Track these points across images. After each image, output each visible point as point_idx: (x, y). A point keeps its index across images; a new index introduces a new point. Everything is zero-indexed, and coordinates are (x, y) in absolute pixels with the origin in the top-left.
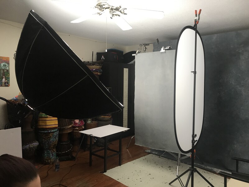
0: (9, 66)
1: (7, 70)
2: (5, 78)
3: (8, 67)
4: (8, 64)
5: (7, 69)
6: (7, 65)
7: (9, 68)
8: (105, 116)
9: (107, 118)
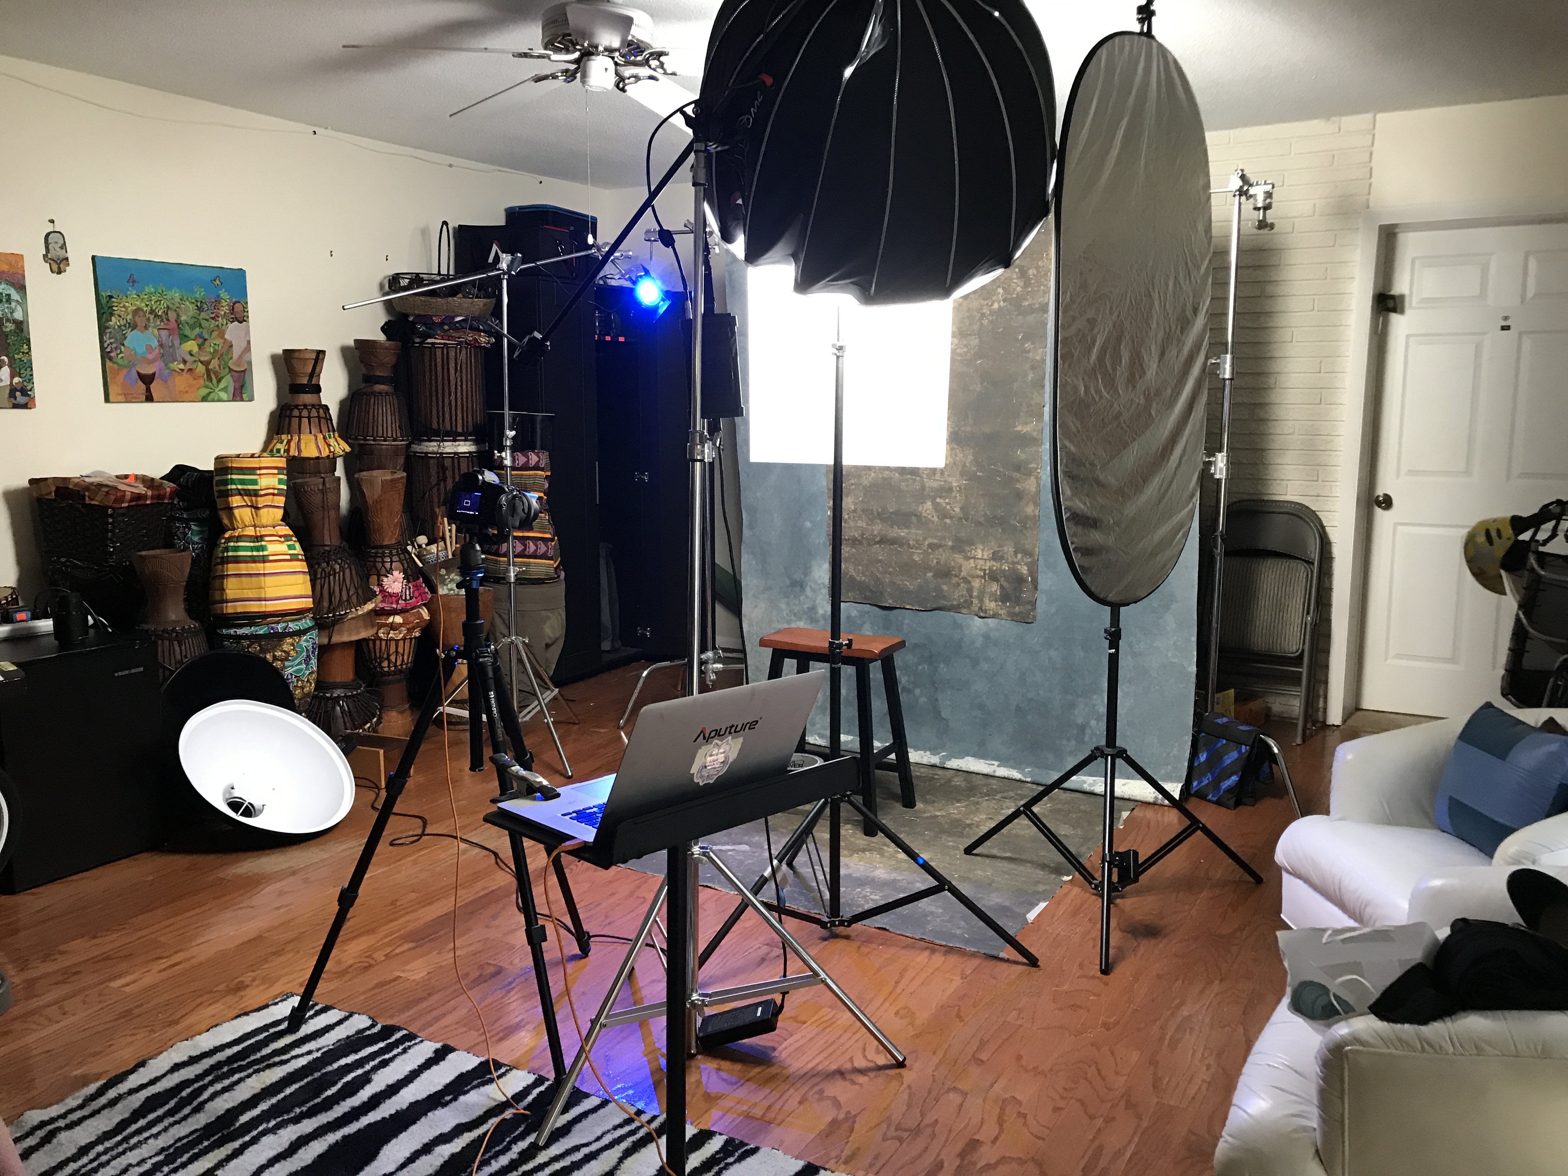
0: (23, 303)
1: (15, 322)
2: (10, 366)
3: (19, 308)
4: (21, 288)
5: (18, 315)
6: (15, 296)
7: (26, 313)
8: (531, 560)
9: (543, 569)
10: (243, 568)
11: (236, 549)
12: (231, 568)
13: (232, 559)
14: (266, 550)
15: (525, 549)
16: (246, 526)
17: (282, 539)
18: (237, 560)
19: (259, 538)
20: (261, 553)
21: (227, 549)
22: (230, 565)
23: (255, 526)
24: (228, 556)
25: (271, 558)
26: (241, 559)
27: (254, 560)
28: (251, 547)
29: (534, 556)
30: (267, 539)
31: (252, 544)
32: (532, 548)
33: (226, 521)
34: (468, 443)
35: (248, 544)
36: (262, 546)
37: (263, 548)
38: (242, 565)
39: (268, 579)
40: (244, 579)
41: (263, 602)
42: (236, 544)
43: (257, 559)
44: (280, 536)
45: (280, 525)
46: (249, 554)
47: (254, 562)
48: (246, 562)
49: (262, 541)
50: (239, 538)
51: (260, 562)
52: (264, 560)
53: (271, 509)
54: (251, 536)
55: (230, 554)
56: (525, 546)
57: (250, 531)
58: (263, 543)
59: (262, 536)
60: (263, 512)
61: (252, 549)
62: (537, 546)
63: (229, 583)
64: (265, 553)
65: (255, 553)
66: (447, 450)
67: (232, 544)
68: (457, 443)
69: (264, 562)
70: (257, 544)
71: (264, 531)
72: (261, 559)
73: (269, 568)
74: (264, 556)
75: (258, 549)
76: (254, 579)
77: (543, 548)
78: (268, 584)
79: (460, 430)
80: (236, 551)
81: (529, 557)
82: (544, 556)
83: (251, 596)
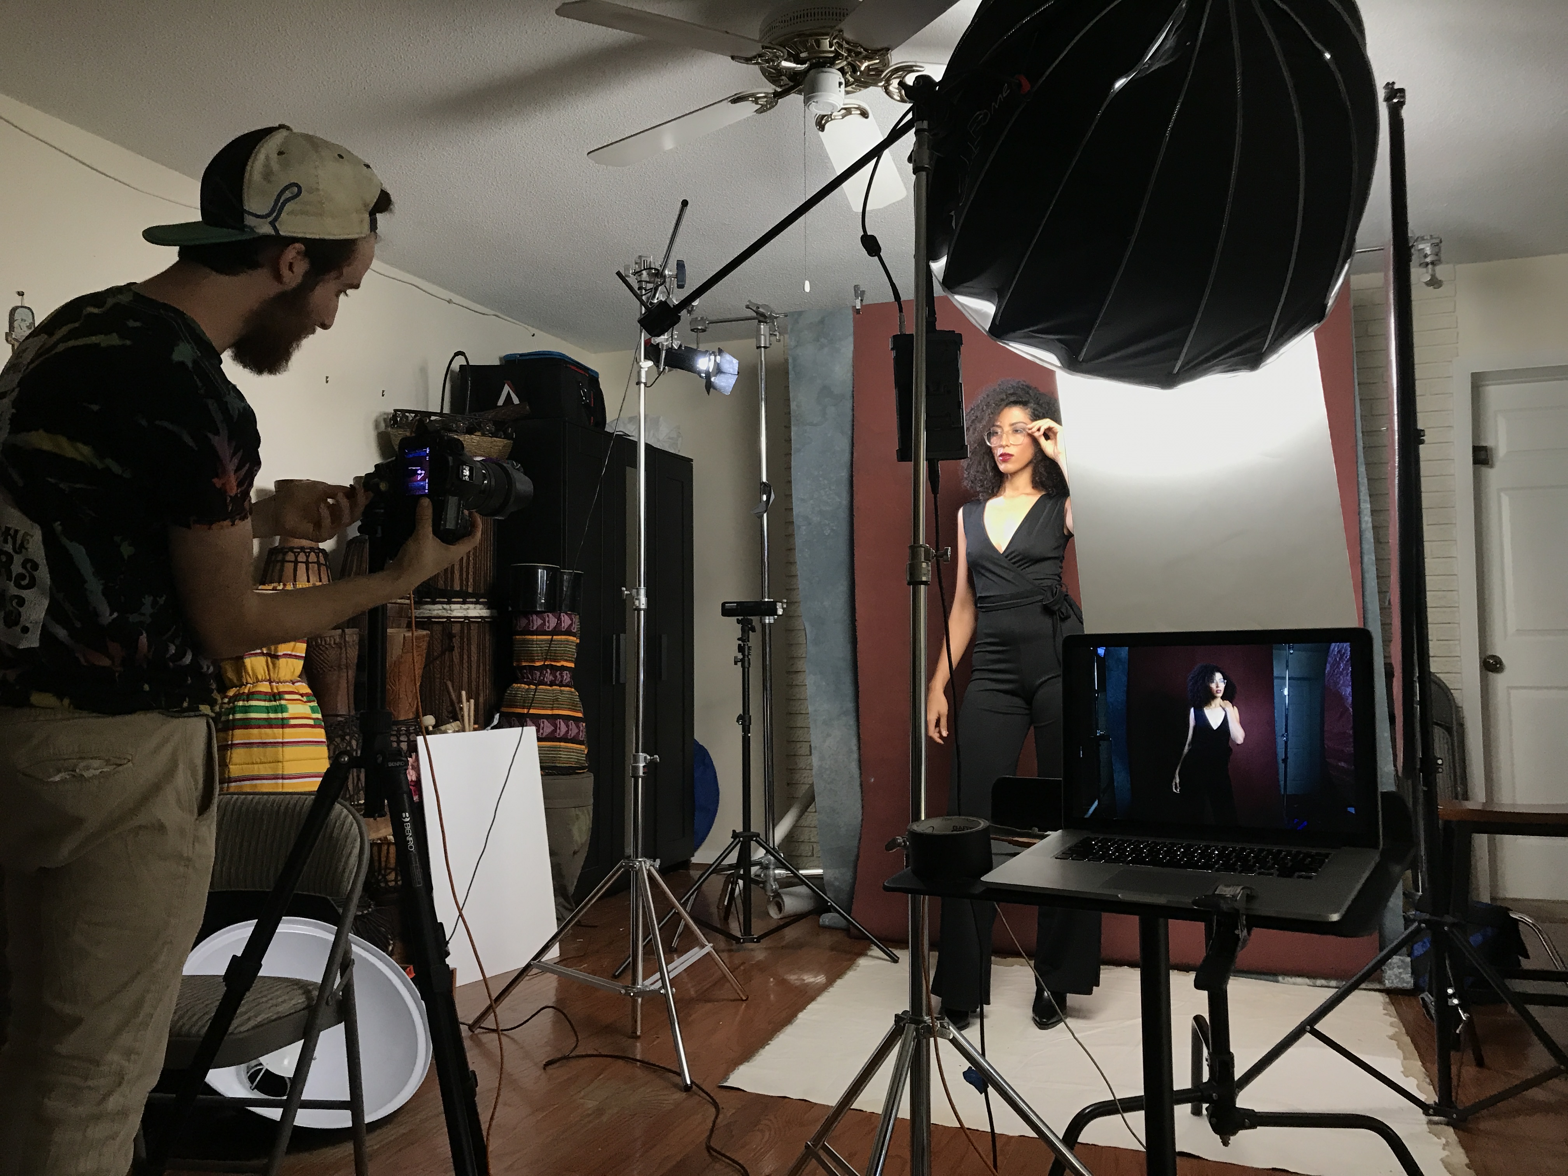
8: (562, 744)
9: (574, 756)
10: (255, 735)
11: (246, 709)
12: (239, 736)
13: (240, 723)
14: (287, 712)
15: (555, 731)
16: (258, 681)
17: (305, 699)
18: (247, 724)
19: (276, 696)
20: (280, 715)
21: (233, 711)
22: (237, 732)
23: (270, 682)
24: (234, 720)
25: (293, 722)
26: (253, 723)
27: (269, 724)
28: (267, 707)
29: (565, 739)
30: (287, 696)
31: (267, 704)
32: (563, 728)
33: (231, 675)
34: (478, 606)
35: (262, 703)
36: (281, 705)
37: (283, 709)
38: (255, 731)
39: (288, 749)
40: (255, 750)
41: (280, 781)
42: (246, 703)
43: (274, 722)
44: (302, 695)
45: (299, 681)
46: (264, 716)
47: (271, 726)
48: (259, 727)
49: (280, 699)
50: (250, 696)
51: (277, 727)
52: (283, 724)
53: (290, 660)
54: (266, 693)
55: (238, 716)
56: (555, 726)
57: (264, 687)
58: (283, 702)
59: (280, 693)
60: (282, 662)
61: (268, 710)
62: (568, 726)
63: (234, 755)
64: (285, 715)
65: (272, 716)
66: (455, 614)
67: (241, 703)
68: (466, 606)
69: (283, 726)
70: (274, 703)
71: (282, 688)
72: (280, 722)
73: (290, 734)
74: (283, 719)
75: (276, 710)
76: (269, 750)
77: (574, 732)
78: (287, 757)
79: (470, 590)
80: (246, 712)
81: (560, 740)
82: (574, 741)
83: (263, 772)
